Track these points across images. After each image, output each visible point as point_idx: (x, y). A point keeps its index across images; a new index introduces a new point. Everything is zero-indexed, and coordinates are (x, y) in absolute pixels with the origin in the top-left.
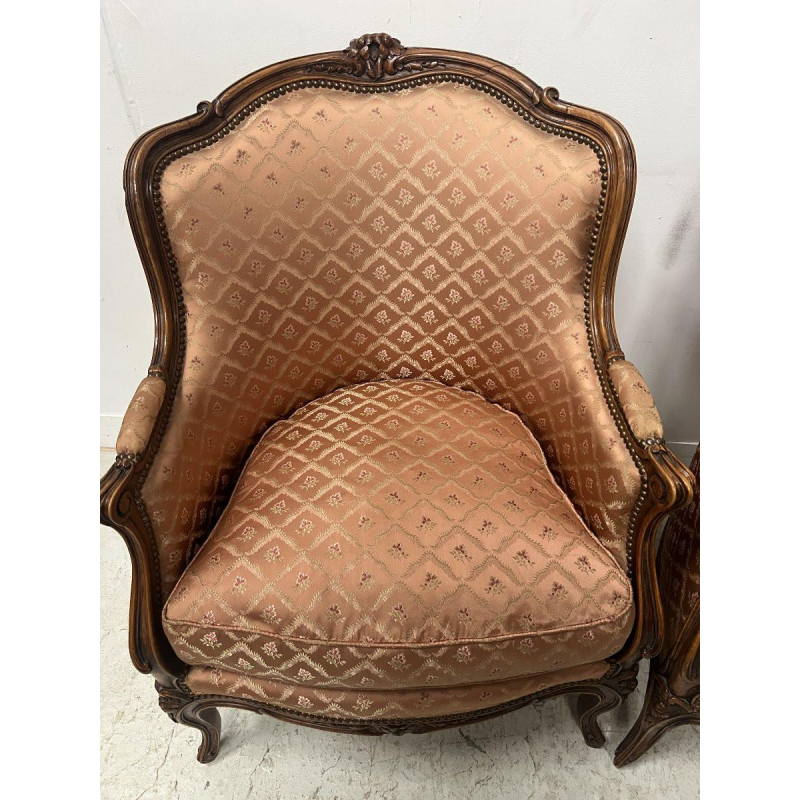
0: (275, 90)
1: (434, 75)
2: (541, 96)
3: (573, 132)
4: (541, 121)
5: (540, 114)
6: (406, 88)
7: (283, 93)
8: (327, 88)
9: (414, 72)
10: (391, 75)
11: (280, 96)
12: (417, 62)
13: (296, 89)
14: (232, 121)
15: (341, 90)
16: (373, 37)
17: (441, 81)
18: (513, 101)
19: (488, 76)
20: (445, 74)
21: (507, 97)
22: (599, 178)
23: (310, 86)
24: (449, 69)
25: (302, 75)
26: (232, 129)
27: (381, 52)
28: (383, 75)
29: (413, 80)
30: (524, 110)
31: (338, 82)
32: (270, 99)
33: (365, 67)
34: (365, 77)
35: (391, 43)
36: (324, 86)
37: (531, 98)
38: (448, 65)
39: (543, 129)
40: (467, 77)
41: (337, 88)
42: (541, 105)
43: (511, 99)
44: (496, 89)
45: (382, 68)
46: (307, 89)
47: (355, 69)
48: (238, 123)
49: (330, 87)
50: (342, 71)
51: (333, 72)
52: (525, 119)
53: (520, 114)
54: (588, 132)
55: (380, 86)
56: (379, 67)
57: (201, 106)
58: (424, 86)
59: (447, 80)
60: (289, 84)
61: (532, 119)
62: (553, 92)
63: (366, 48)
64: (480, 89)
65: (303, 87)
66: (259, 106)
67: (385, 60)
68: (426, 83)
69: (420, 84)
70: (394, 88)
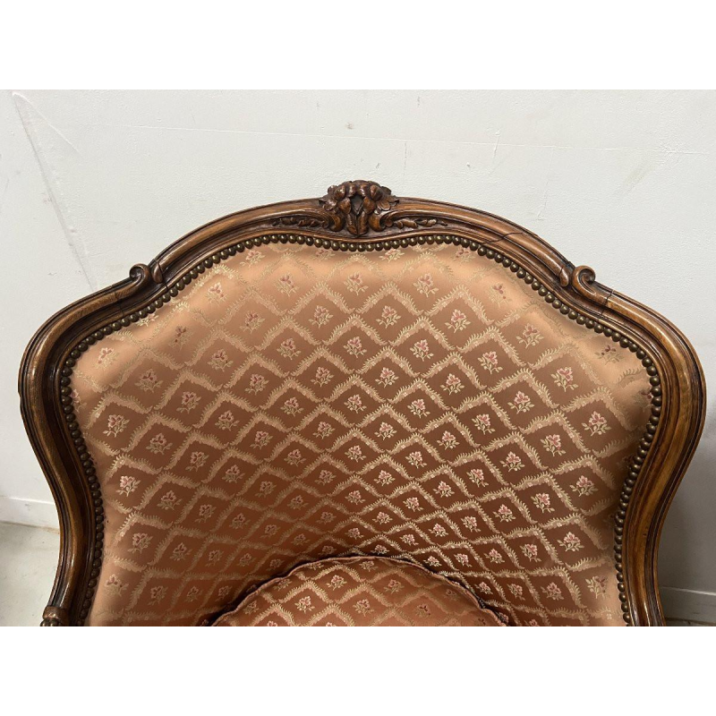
0: (231, 247)
1: (432, 235)
2: (572, 278)
3: (614, 331)
4: (569, 307)
5: (567, 298)
6: (396, 247)
7: (241, 250)
8: (297, 244)
9: (407, 230)
10: (377, 230)
11: (238, 253)
12: (410, 218)
13: (259, 245)
14: (174, 285)
15: (314, 246)
16: (357, 184)
17: (439, 242)
18: (533, 277)
19: (502, 243)
20: (446, 235)
21: (525, 270)
22: (649, 401)
23: (275, 241)
24: (450, 230)
25: (267, 229)
26: (175, 295)
27: (365, 206)
28: (367, 231)
29: (405, 238)
30: (547, 290)
31: (311, 238)
32: (225, 258)
33: (344, 222)
34: (344, 232)
35: (380, 195)
36: (292, 242)
37: (558, 277)
38: (450, 226)
39: (572, 317)
40: (473, 241)
41: (310, 244)
42: (570, 287)
43: (531, 275)
44: (511, 260)
45: (367, 223)
46: (271, 245)
47: (331, 222)
48: (181, 288)
49: (301, 243)
50: (316, 225)
51: (306, 225)
52: (548, 301)
53: (541, 294)
54: (635, 336)
55: (363, 244)
56: (362, 223)
57: (134, 270)
58: (418, 247)
59: (448, 242)
60: (249, 240)
61: (557, 303)
62: (588, 273)
63: (347, 200)
64: (490, 257)
65: (267, 243)
66: (210, 266)
67: (370, 213)
68: (422, 243)
69: (413, 244)
70: (381, 247)
